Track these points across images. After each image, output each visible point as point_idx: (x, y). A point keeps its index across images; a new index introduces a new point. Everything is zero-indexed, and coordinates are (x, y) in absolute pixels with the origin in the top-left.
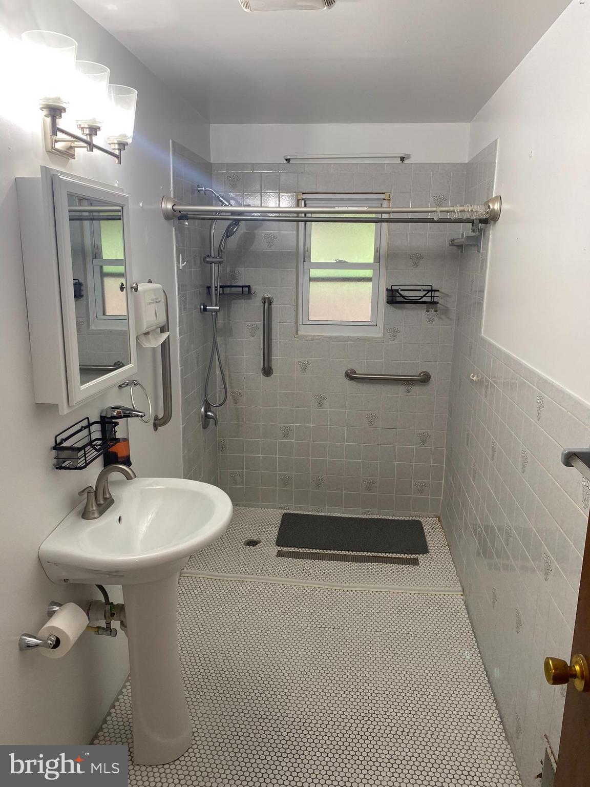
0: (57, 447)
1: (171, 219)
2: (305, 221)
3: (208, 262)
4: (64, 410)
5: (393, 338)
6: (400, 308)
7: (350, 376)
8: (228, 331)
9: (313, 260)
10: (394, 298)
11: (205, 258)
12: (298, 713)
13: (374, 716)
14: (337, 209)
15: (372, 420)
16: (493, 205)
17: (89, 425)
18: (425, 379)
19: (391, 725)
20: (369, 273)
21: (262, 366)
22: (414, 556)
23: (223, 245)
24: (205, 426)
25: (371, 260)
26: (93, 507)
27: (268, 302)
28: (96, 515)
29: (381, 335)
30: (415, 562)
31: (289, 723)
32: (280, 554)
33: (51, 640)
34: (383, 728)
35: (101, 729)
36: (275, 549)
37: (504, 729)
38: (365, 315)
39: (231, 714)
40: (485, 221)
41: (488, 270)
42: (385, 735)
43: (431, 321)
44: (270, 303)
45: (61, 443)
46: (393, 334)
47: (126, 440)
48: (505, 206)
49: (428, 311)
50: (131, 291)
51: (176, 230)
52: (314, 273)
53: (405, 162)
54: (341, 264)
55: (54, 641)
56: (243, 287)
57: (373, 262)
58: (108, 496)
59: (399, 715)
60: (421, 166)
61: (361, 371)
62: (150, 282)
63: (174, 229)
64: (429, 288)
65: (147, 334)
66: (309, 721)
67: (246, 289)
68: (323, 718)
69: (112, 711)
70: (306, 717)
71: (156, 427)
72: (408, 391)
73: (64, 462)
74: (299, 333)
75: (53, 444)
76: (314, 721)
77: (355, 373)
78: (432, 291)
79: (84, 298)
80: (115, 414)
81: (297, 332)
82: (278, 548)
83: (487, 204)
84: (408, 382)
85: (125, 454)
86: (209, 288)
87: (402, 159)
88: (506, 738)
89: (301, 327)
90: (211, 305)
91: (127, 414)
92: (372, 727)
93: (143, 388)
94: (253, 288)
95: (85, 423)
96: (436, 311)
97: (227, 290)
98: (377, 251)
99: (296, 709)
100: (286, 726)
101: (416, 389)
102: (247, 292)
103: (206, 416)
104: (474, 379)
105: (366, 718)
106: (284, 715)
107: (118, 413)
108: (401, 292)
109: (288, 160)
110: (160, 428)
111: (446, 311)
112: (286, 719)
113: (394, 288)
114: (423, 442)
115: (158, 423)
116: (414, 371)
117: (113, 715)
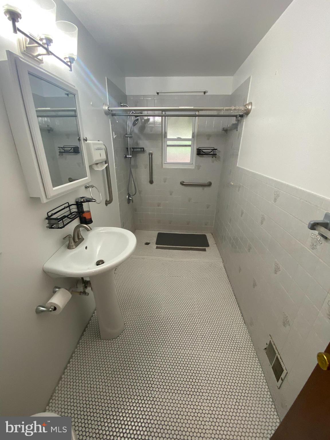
0: (49, 218)
1: (109, 115)
2: (165, 116)
3: (126, 137)
4: (44, 200)
5: (199, 169)
6: (202, 157)
7: (182, 184)
8: (136, 166)
9: (168, 137)
10: (200, 152)
11: (125, 135)
12: (165, 314)
13: (194, 314)
14: (180, 108)
15: (190, 200)
16: (248, 107)
17: (69, 206)
18: (210, 184)
19: (201, 318)
20: (189, 143)
21: (149, 180)
22: (204, 248)
23: (132, 130)
24: (129, 203)
25: (191, 137)
26: (72, 244)
27: (151, 154)
28: (74, 247)
29: (194, 168)
30: (205, 250)
31: (162, 318)
32: (157, 248)
33: (51, 308)
34: (198, 319)
35: (89, 323)
36: (155, 246)
37: (243, 318)
38: (188, 160)
39: (139, 315)
40: (242, 116)
41: (242, 138)
42: (199, 323)
43: (213, 162)
44: (152, 155)
45: (52, 215)
46: (198, 167)
47: (89, 212)
48: (253, 107)
49: (213, 158)
50: (84, 141)
51: (111, 121)
52: (169, 143)
53: (206, 94)
54: (179, 139)
55: (53, 308)
56: (140, 148)
57: (191, 138)
58: (81, 237)
59: (203, 313)
60: (212, 96)
61: (186, 181)
62: (99, 141)
63: (110, 120)
64: (213, 148)
65: (97, 164)
66: (169, 317)
67: (142, 149)
68: (175, 316)
69: (94, 315)
70: (168, 316)
71: (106, 204)
72: (203, 189)
73: (53, 225)
74: (163, 167)
75: (46, 216)
76: (171, 317)
77: (184, 182)
78: (214, 149)
79: (80, 153)
80: (82, 200)
81: (162, 167)
82: (157, 246)
83: (245, 106)
84: (203, 185)
85: (89, 218)
86: (127, 148)
87: (205, 93)
88: (244, 322)
89: (164, 165)
90: (128, 155)
91: (89, 200)
92: (193, 319)
93: (97, 188)
94: (145, 149)
95: (67, 205)
96: (216, 158)
97: (135, 150)
98: (193, 134)
99: (164, 312)
100: (161, 320)
101: (206, 189)
102: (143, 150)
103: (129, 199)
104: (232, 184)
105: (191, 316)
106: (160, 315)
107: (84, 200)
108: (203, 150)
109: (158, 93)
110: (108, 205)
111: (219, 158)
112: (161, 317)
113: (199, 148)
114: (208, 208)
115: (107, 203)
116: (206, 182)
117: (94, 317)
